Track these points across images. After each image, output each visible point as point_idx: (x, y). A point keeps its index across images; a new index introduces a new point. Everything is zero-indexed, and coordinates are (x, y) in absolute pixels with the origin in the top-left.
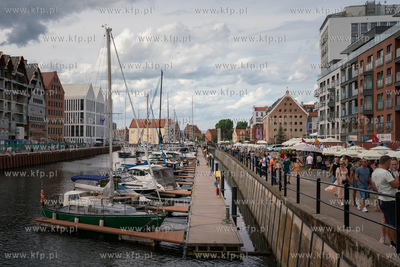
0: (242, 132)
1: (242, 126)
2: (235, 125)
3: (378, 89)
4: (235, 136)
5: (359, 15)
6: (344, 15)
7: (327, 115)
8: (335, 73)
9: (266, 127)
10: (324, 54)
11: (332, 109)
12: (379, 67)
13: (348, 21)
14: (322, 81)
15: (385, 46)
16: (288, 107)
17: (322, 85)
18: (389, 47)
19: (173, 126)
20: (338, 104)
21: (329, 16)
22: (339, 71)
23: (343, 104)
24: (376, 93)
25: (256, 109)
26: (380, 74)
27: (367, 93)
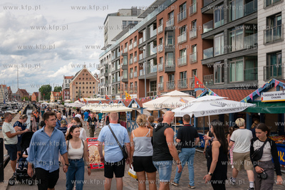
0: (57, 94)
2: (53, 89)
3: (130, 65)
4: (52, 97)
5: (128, 15)
6: (118, 14)
7: (104, 82)
8: (108, 54)
9: (71, 90)
10: (106, 40)
11: (107, 77)
12: (131, 50)
13: (120, 19)
14: (101, 59)
15: (133, 37)
16: (85, 76)
17: (102, 61)
18: (136, 37)
19: (7, 90)
20: (110, 74)
21: (109, 15)
22: (110, 52)
23: (113, 74)
24: (129, 67)
25: (65, 78)
26: (131, 55)
27: (125, 68)
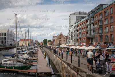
1: (50, 41)
2: (48, 41)
3: (82, 32)
4: (48, 43)
5: (78, 14)
6: (74, 14)
7: (71, 38)
8: (72, 28)
9: (56, 41)
10: (70, 23)
11: (72, 37)
12: (83, 27)
13: (75, 16)
15: (84, 22)
16: (61, 36)
17: (69, 31)
20: (73, 36)
21: (71, 14)
23: (75, 36)
25: (53, 37)
26: (83, 29)
27: (80, 33)
